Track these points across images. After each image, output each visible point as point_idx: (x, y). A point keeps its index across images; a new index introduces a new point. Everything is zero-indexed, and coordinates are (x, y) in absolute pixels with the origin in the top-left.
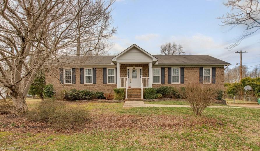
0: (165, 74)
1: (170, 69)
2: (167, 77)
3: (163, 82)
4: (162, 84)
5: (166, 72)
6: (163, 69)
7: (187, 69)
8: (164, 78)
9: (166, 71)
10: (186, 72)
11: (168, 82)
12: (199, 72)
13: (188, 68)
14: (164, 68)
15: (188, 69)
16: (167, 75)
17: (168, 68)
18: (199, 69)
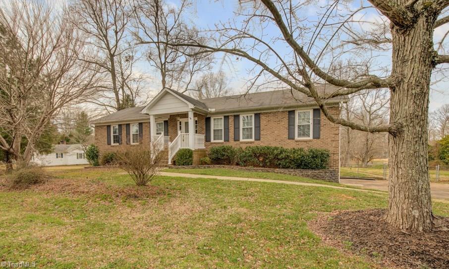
0: (230, 125)
1: (237, 117)
2: (233, 131)
3: (227, 140)
4: (225, 143)
5: (231, 123)
6: (227, 118)
7: (266, 115)
8: (229, 132)
9: (231, 120)
10: (264, 120)
11: (234, 138)
12: (288, 118)
13: (267, 113)
14: (228, 116)
15: (268, 115)
16: (233, 126)
17: (235, 116)
18: (288, 113)
